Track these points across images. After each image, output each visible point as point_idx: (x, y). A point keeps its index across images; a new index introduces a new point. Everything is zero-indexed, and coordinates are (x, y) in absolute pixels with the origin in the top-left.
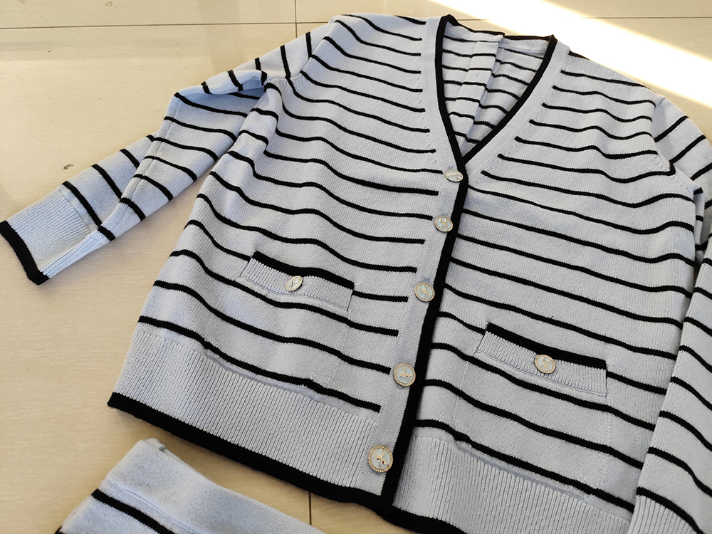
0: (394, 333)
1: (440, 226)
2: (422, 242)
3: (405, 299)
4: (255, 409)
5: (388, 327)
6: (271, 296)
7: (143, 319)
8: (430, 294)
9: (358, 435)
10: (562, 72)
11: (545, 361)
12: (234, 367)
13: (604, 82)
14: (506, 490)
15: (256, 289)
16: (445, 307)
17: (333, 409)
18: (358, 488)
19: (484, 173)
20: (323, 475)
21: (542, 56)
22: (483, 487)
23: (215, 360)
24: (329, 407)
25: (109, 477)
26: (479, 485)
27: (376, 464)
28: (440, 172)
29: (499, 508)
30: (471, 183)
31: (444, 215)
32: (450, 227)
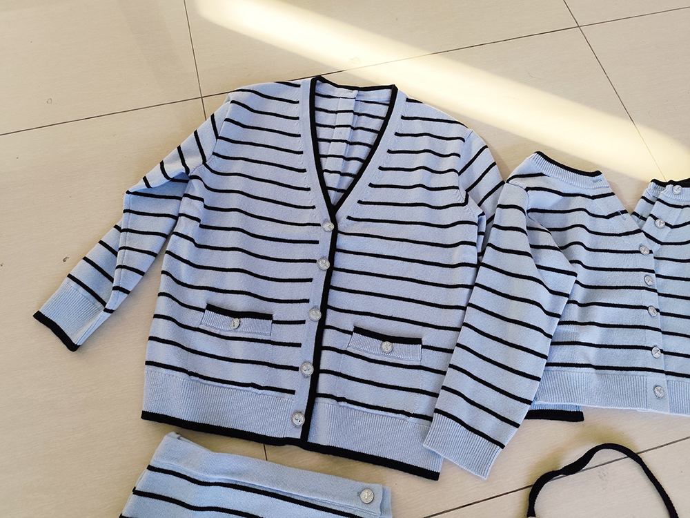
0: (299, 345)
1: (322, 266)
2: (310, 280)
3: (303, 322)
4: (226, 404)
5: (295, 342)
6: (223, 333)
7: (148, 363)
8: (318, 315)
10: (403, 118)
11: (387, 345)
12: (209, 382)
14: (367, 423)
15: (213, 331)
16: (328, 323)
18: (288, 437)
19: (349, 218)
21: (388, 103)
22: (354, 423)
23: (197, 381)
24: (267, 396)
25: (154, 457)
26: (352, 423)
27: (296, 422)
28: (319, 225)
29: (363, 433)
30: (341, 228)
31: (323, 258)
32: (328, 264)
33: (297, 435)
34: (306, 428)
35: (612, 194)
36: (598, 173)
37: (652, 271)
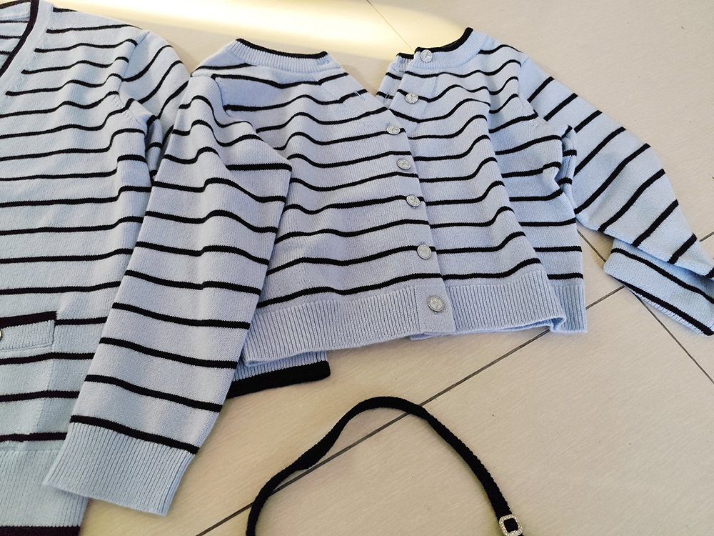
10: (49, 31)
13: (93, 31)
21: (28, 20)
35: (346, 74)
36: (324, 54)
37: (408, 153)
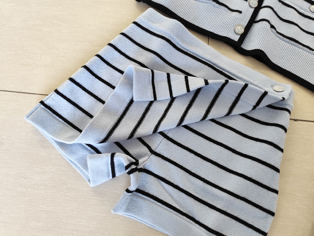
4: (190, 8)
9: (232, 20)
14: (287, 49)
17: (222, 11)
18: (229, 37)
20: (216, 32)
22: (278, 46)
24: (221, 10)
26: (277, 45)
27: (237, 31)
29: (282, 54)
33: (236, 38)
34: (243, 36)
